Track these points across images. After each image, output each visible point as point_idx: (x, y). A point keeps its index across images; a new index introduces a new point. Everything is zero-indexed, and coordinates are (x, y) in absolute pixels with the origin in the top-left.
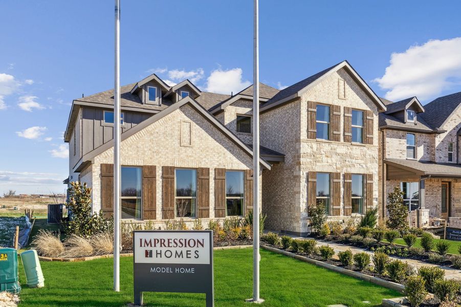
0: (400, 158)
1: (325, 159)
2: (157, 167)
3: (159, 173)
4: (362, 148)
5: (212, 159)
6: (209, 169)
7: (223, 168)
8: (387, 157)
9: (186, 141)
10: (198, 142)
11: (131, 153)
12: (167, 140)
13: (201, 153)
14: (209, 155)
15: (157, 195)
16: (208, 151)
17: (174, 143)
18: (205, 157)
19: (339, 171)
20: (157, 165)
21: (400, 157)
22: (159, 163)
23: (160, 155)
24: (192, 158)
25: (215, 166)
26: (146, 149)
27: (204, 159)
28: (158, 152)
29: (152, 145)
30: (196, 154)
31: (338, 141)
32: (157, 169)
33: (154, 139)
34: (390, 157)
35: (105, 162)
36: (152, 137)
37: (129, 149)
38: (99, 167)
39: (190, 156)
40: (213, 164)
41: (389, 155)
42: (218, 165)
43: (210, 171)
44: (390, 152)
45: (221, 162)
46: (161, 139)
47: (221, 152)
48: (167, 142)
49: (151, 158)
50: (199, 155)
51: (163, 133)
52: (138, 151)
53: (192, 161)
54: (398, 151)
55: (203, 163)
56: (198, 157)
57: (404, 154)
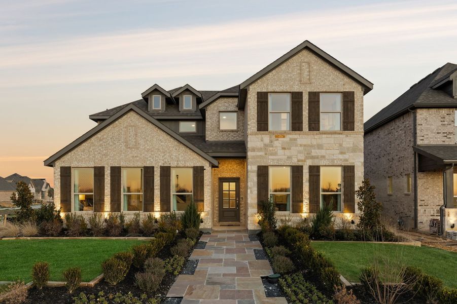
2: (105, 168)
3: (107, 173)
4: (336, 136)
5: (157, 158)
6: (153, 167)
7: (169, 165)
8: (419, 142)
9: (131, 143)
10: (144, 144)
12: (115, 144)
13: (146, 153)
15: (106, 191)
16: (152, 151)
17: (121, 146)
18: (150, 157)
20: (106, 166)
21: (444, 142)
22: (108, 164)
23: (109, 157)
24: (137, 158)
25: (161, 164)
26: (96, 153)
27: (149, 159)
28: (106, 155)
29: (102, 149)
30: (141, 155)
31: (299, 130)
32: (106, 170)
33: (103, 144)
34: (426, 142)
35: (63, 165)
36: (101, 142)
37: (82, 153)
38: (60, 170)
39: (135, 157)
40: (159, 162)
41: (423, 140)
42: (164, 164)
43: (155, 169)
44: (425, 136)
45: (167, 160)
46: (109, 144)
47: (166, 151)
48: (115, 146)
49: (101, 160)
50: (144, 155)
51: (111, 138)
52: (90, 155)
53: (137, 161)
54: (440, 135)
55: (148, 162)
56: (143, 157)
57: (449, 138)
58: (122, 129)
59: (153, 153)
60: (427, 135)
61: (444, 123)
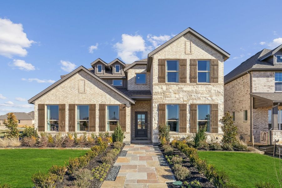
0: (268, 92)
1: (173, 95)
3: (67, 108)
4: (207, 86)
5: (97, 99)
6: (95, 105)
7: (105, 104)
8: (253, 91)
9: (82, 90)
10: (89, 90)
11: (53, 98)
12: (72, 90)
13: (91, 96)
14: (96, 97)
15: (66, 119)
16: (95, 95)
17: (75, 91)
18: (93, 98)
19: (185, 103)
22: (67, 103)
23: (68, 98)
24: (86, 99)
25: (100, 103)
26: (60, 96)
28: (66, 97)
29: (64, 94)
30: (88, 97)
31: (184, 82)
32: (66, 106)
33: (65, 91)
34: (257, 91)
35: (40, 103)
36: (63, 89)
37: (52, 96)
38: (38, 106)
39: (84, 98)
40: (99, 102)
41: (256, 90)
42: (102, 103)
43: (96, 106)
44: (257, 88)
45: (103, 100)
46: (68, 90)
47: (103, 95)
48: (72, 92)
49: (63, 100)
50: (90, 97)
51: (69, 87)
52: (56, 97)
53: (86, 101)
54: (266, 87)
55: (92, 102)
56: (89, 98)
57: (272, 89)
58: (76, 82)
59: (95, 96)
60: (258, 87)
61: (268, 80)
